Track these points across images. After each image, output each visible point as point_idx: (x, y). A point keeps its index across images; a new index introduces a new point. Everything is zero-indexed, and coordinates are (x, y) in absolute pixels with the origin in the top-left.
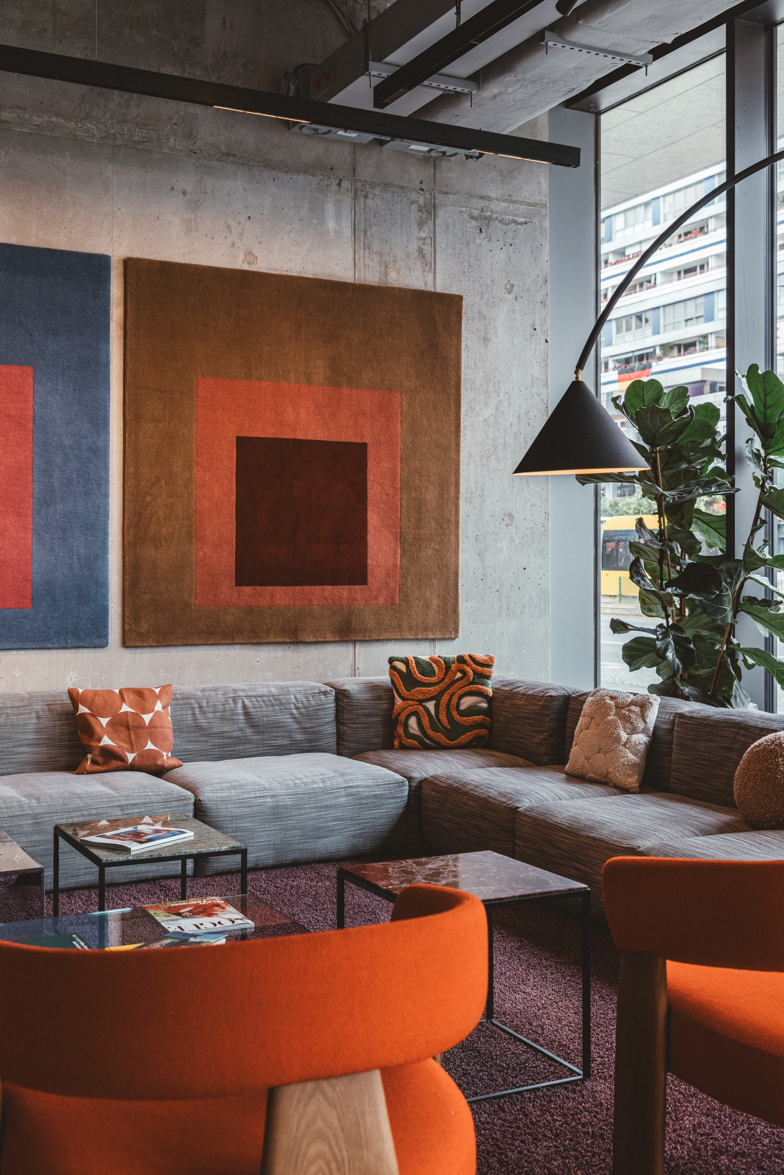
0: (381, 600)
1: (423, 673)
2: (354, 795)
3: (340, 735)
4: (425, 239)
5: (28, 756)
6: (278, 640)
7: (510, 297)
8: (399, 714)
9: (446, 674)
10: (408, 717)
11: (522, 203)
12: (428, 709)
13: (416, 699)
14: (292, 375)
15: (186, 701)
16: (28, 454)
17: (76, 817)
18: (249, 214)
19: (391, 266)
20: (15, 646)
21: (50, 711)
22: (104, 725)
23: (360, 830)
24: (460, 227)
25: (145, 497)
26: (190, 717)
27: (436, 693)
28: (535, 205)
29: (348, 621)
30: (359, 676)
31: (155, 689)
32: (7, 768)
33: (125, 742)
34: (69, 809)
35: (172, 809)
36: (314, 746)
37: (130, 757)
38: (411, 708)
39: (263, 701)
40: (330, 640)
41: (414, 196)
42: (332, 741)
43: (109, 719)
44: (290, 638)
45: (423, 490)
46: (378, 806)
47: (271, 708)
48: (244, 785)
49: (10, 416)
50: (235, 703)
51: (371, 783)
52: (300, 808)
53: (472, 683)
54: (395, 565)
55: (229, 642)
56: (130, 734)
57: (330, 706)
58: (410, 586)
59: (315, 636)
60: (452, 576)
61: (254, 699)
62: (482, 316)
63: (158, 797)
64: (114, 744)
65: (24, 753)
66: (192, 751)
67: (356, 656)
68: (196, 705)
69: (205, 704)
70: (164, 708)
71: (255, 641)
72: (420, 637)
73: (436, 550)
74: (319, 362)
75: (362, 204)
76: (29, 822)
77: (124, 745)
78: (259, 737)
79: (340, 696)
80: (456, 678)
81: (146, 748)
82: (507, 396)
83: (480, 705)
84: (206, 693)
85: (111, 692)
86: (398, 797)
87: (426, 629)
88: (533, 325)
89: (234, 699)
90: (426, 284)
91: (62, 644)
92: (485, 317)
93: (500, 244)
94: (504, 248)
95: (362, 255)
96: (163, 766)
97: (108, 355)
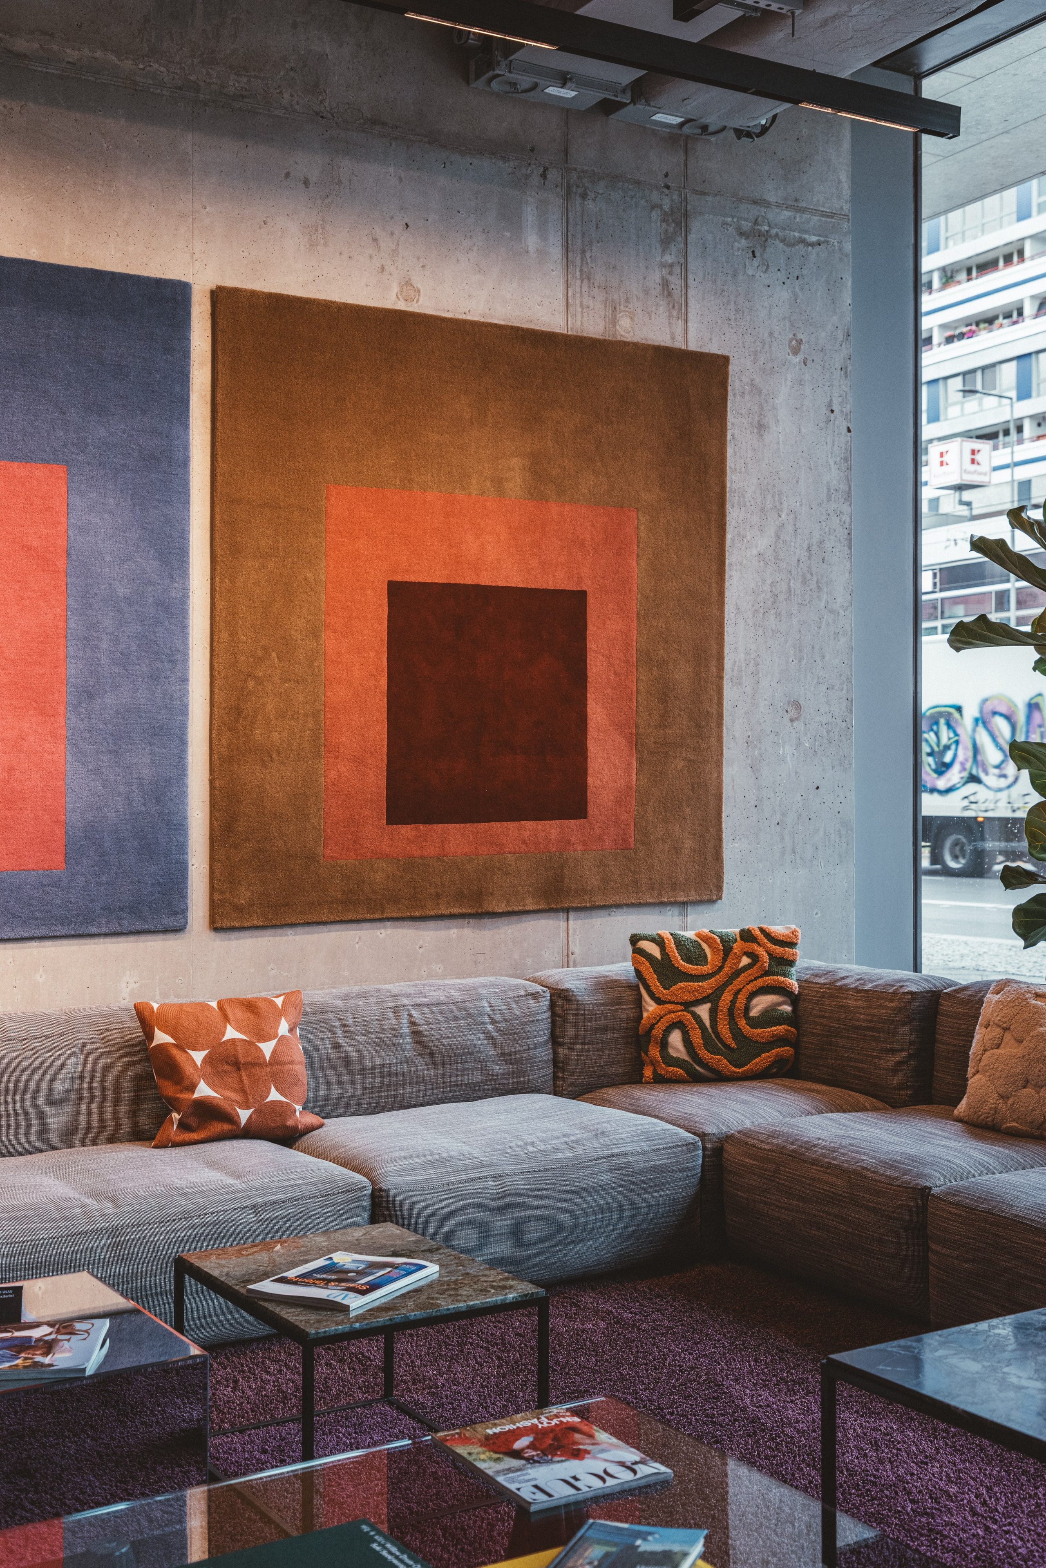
0: (608, 842)
1: (688, 960)
2: (622, 1168)
3: (557, 1063)
4: (671, 266)
5: (70, 1118)
6: (453, 911)
7: (796, 359)
8: (652, 1027)
9: (725, 959)
10: (668, 1030)
11: (815, 212)
12: (699, 1016)
13: (680, 1001)
14: (473, 481)
15: (321, 1017)
16: (58, 610)
17: (182, 1229)
18: (406, 220)
19: (622, 307)
20: (37, 932)
21: (105, 1041)
22: (199, 1063)
23: (631, 1226)
24: (723, 248)
25: (246, 681)
26: (328, 1043)
27: (710, 991)
28: (832, 215)
29: (559, 878)
30: (575, 966)
31: (274, 999)
32: (34, 1141)
33: (235, 1091)
34: (169, 1215)
35: (337, 1208)
36: (520, 1083)
37: (244, 1115)
38: (673, 1015)
39: (441, 1012)
40: (531, 908)
41: (655, 196)
42: (546, 1074)
43: (206, 1052)
44: (470, 906)
45: (671, 666)
46: (660, 1185)
47: (453, 1024)
48: (447, 1160)
49: (29, 548)
50: (398, 1018)
51: (645, 1147)
52: (541, 1195)
53: (767, 973)
54: (629, 787)
55: (377, 916)
56: (241, 1077)
57: (543, 1016)
58: (650, 819)
59: (509, 903)
60: (713, 802)
61: (426, 1010)
62: (756, 390)
63: (313, 1188)
64: (216, 1095)
65: (62, 1114)
66: (332, 1099)
67: (570, 932)
68: (338, 1024)
69: (350, 1021)
70: (291, 1030)
71: (415, 914)
72: (665, 900)
73: (690, 761)
74: (514, 461)
75: (578, 208)
76: (105, 1242)
77: (234, 1096)
78: (436, 1071)
79: (558, 1000)
80: (741, 965)
81: (268, 1100)
82: (792, 516)
83: (780, 1008)
84: (351, 1002)
85: (204, 1006)
86: (685, 1170)
87: (674, 887)
88: (830, 404)
89: (396, 1010)
90: (673, 338)
91: (114, 927)
92: (761, 391)
93: (782, 276)
94: (788, 282)
95: (578, 290)
96: (295, 1129)
97: (186, 447)
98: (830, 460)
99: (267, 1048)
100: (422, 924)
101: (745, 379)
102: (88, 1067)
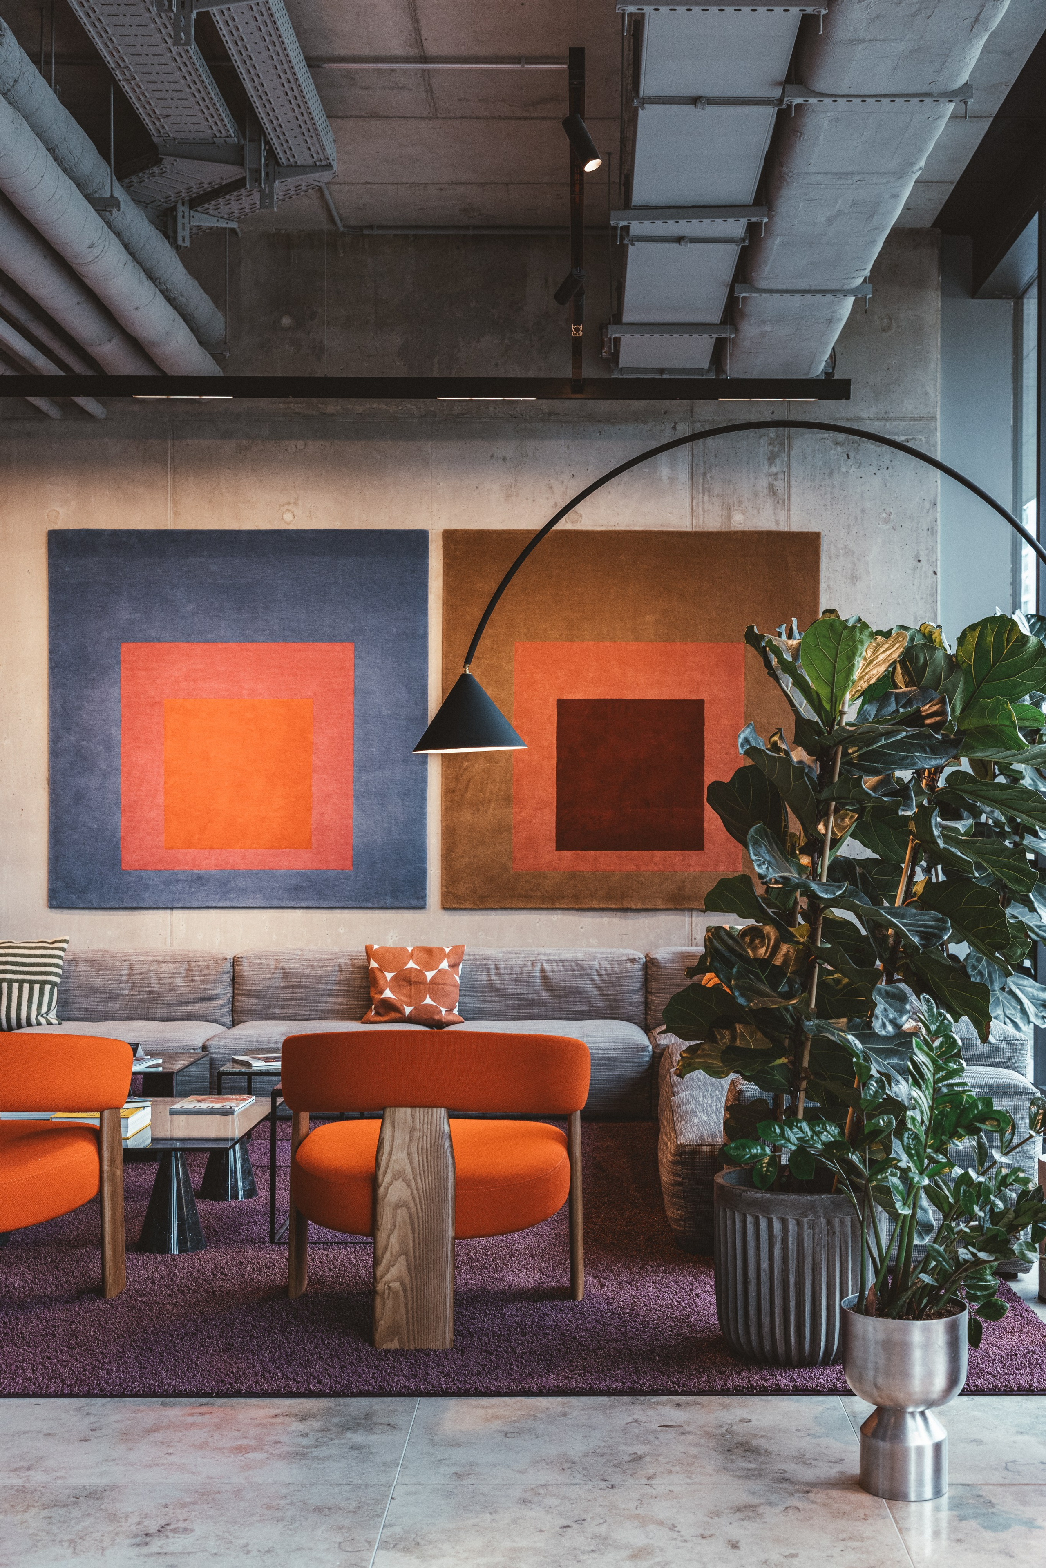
0: (721, 866)
3: (646, 1004)
4: (776, 474)
6: (602, 906)
7: (886, 527)
11: (903, 419)
14: (618, 633)
15: (483, 962)
16: (349, 725)
18: (573, 472)
19: (736, 508)
20: (338, 905)
21: (353, 965)
22: (389, 979)
24: (820, 456)
26: (485, 978)
28: (920, 419)
29: (681, 888)
31: (445, 948)
33: (406, 996)
37: (408, 1010)
39: (564, 966)
40: (660, 907)
42: (638, 1010)
43: (394, 973)
44: (615, 904)
47: (570, 973)
50: (533, 966)
51: (608, 1046)
55: (549, 907)
56: (411, 989)
57: (636, 974)
59: (644, 903)
61: (554, 963)
62: (850, 552)
64: (394, 997)
65: (326, 1002)
67: (693, 925)
68: (493, 967)
69: (502, 966)
70: (452, 967)
71: (577, 907)
74: (649, 617)
75: (701, 446)
77: (404, 999)
78: (556, 1001)
79: (649, 965)
81: (425, 1003)
84: (507, 956)
85: (403, 949)
86: (634, 1062)
88: (917, 555)
89: (533, 963)
90: (777, 523)
91: (381, 905)
92: (853, 553)
93: (873, 469)
94: (878, 473)
95: (700, 500)
96: (440, 1021)
97: (426, 626)
98: (917, 596)
99: (429, 975)
100: (584, 914)
101: (840, 546)
102: (342, 978)
